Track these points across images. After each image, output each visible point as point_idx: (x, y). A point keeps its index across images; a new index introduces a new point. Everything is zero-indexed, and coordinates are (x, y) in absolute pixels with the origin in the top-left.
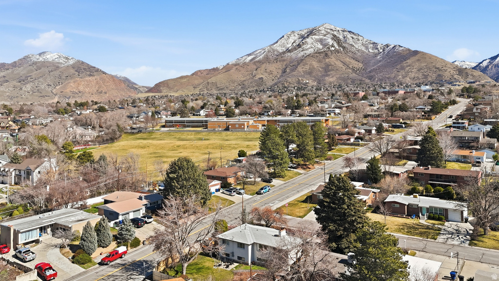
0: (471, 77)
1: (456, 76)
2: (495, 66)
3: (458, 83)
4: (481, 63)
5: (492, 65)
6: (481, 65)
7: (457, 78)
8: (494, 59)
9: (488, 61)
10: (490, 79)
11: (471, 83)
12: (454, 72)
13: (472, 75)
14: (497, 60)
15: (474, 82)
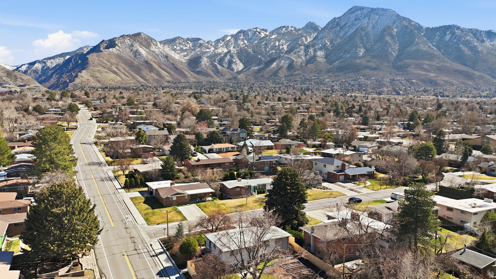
0: (20, 81)
1: (4, 78)
2: (34, 72)
3: (7, 85)
4: (20, 67)
5: (30, 70)
6: (20, 69)
7: (6, 80)
8: (32, 65)
9: (27, 66)
10: (38, 84)
11: (21, 86)
12: (2, 74)
13: (21, 79)
14: (35, 66)
15: (24, 86)
